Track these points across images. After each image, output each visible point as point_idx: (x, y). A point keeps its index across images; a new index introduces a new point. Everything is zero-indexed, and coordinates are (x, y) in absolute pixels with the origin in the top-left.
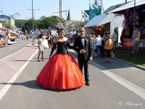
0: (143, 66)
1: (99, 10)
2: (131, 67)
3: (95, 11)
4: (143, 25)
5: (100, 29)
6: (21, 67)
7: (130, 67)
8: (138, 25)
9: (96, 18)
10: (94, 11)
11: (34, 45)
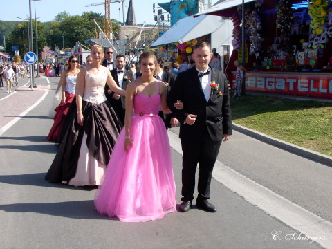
1: (194, 3)
4: (277, 42)
5: (188, 50)
8: (261, 42)
10: (182, 6)
11: (35, 87)
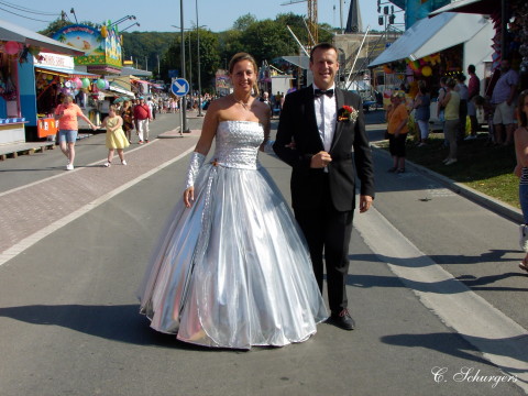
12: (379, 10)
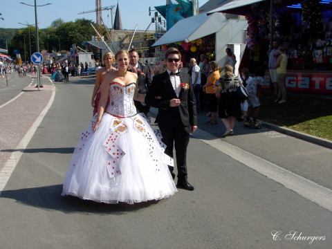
0: (294, 128)
1: (188, 6)
2: (268, 131)
3: (180, 7)
4: (288, 40)
5: (193, 49)
6: (22, 137)
7: (265, 131)
8: (279, 39)
9: (183, 23)
10: (177, 8)
11: (41, 87)
12: (150, 14)
